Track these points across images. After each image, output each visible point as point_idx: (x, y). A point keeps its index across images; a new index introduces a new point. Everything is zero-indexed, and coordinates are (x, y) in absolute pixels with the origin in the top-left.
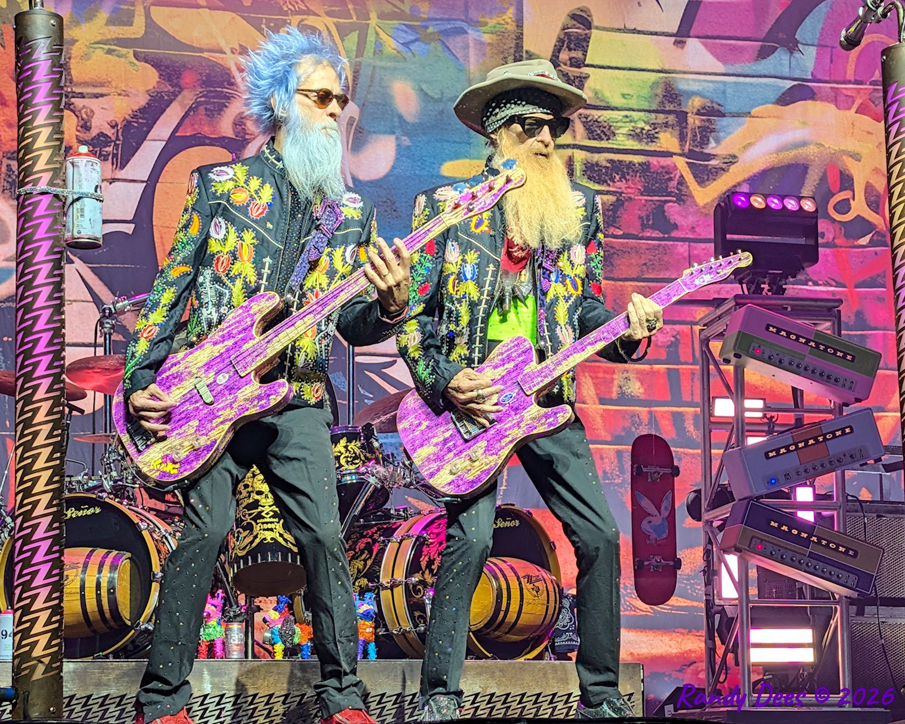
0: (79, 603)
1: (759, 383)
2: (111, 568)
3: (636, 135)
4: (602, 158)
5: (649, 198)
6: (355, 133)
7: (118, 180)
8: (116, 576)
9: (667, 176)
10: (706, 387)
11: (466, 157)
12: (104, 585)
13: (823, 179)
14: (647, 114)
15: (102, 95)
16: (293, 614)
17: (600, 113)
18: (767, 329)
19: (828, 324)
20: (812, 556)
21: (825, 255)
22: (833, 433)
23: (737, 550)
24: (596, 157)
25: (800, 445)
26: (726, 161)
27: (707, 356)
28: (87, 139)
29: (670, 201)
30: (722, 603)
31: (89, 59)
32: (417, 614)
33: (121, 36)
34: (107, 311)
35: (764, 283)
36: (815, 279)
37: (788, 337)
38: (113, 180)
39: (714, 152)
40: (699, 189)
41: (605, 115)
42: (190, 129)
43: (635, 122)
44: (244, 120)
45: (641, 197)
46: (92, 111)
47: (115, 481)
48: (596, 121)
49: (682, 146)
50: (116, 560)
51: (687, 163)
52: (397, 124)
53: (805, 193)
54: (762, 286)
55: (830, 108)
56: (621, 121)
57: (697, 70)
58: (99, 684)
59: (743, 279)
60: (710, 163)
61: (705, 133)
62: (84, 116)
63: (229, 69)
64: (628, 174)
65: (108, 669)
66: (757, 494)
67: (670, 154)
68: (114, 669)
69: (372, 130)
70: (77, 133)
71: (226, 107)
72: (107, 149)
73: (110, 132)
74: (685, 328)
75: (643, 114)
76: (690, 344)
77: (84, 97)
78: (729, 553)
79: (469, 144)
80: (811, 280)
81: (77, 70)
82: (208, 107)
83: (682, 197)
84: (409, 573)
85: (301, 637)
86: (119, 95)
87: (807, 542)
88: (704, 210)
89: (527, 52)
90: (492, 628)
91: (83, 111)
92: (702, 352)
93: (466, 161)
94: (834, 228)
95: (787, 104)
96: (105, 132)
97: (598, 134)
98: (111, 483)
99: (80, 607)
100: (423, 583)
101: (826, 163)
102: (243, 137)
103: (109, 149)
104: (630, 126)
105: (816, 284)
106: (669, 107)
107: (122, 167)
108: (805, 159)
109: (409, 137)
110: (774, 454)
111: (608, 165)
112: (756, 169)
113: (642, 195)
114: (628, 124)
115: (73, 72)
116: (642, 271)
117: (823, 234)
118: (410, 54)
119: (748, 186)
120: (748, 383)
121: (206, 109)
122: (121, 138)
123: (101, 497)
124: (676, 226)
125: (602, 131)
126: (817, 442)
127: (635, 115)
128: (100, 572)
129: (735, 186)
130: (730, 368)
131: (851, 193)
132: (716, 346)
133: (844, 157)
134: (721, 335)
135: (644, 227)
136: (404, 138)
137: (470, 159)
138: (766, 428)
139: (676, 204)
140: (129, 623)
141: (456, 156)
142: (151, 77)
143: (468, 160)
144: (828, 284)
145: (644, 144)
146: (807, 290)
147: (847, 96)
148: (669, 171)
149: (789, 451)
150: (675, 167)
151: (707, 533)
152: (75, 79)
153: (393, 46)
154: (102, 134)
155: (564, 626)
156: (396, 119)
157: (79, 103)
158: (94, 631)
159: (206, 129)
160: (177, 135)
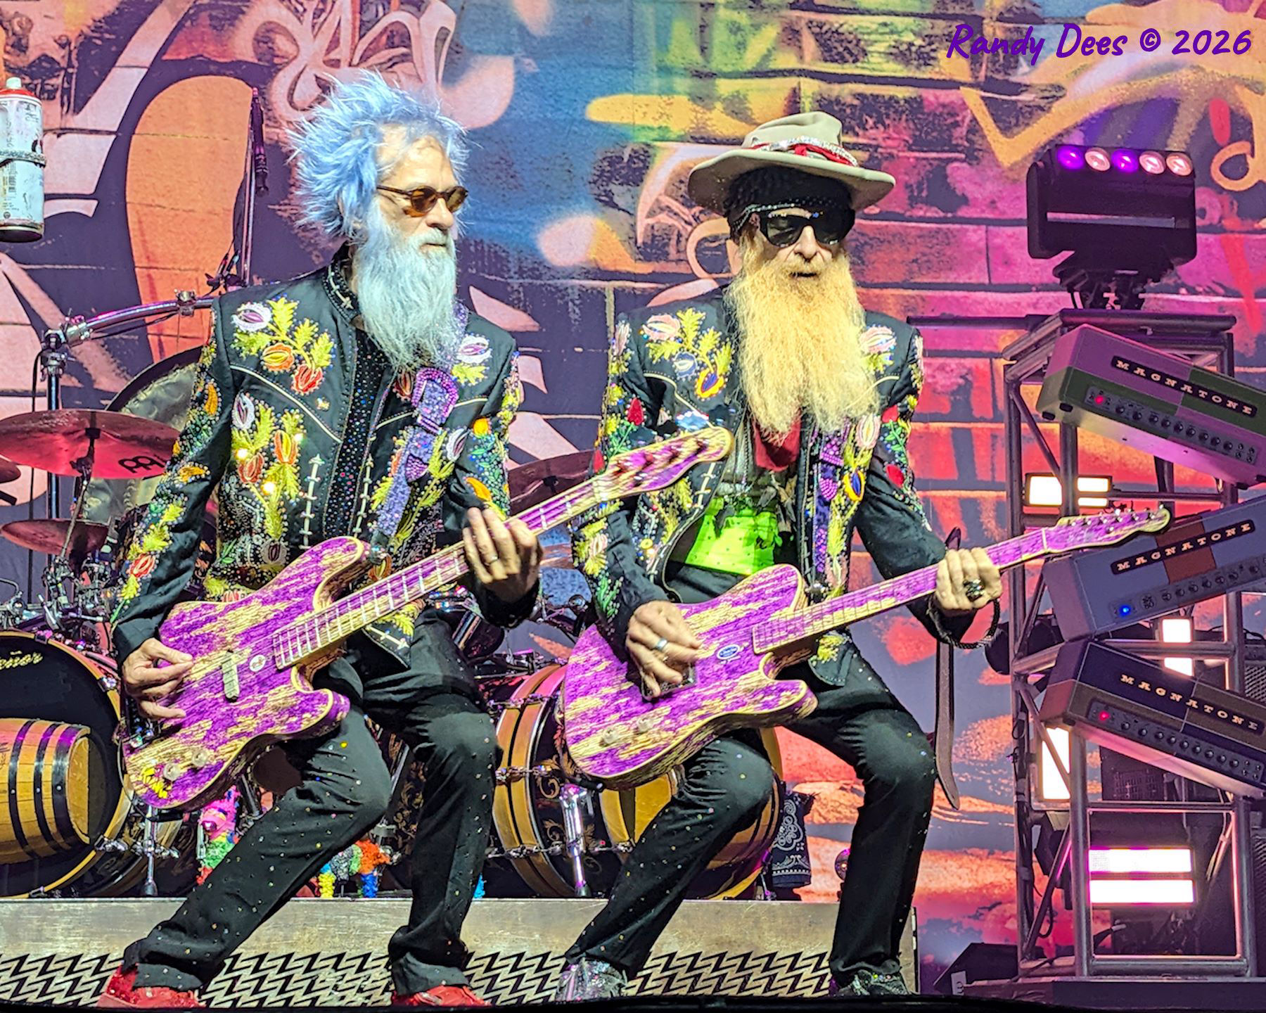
0: (6, 807)
1: (1101, 451)
2: (58, 750)
3: (901, 54)
4: (846, 91)
5: (923, 155)
6: (448, 53)
7: (71, 130)
8: (66, 763)
9: (950, 121)
10: (1015, 458)
11: (627, 91)
12: (47, 778)
13: (1203, 122)
14: (919, 20)
17: (842, 19)
18: (1114, 364)
19: (1212, 356)
20: (1188, 730)
21: (1208, 245)
22: (1222, 531)
23: (1068, 721)
24: (836, 90)
25: (1169, 552)
26: (1047, 94)
27: (1017, 410)
28: (21, 65)
29: (956, 160)
30: (1043, 807)
32: (549, 825)
34: (53, 340)
35: (1109, 291)
36: (1190, 283)
37: (1148, 377)
38: (61, 132)
39: (1026, 80)
40: (1002, 139)
41: (850, 23)
42: (185, 50)
43: (899, 33)
44: (272, 35)
45: (908, 154)
46: (30, 21)
47: (65, 612)
48: (837, 32)
49: (975, 71)
50: (66, 738)
51: (983, 98)
52: (516, 39)
53: (1173, 145)
54: (1106, 295)
55: (1212, 9)
56: (876, 32)
59: (1074, 284)
60: (1021, 97)
62: (17, 29)
64: (888, 116)
65: (52, 913)
66: (1100, 630)
67: (954, 85)
68: (62, 913)
69: (476, 48)
70: (6, 57)
71: (243, 13)
72: (53, 81)
73: (58, 55)
74: (982, 363)
75: (910, 20)
76: (989, 389)
78: (1053, 726)
79: (632, 69)
80: (1183, 285)
82: (214, 13)
83: (975, 152)
84: (537, 759)
85: (364, 863)
87: (1179, 710)
88: (1010, 174)
91: (15, 21)
92: (1009, 401)
93: (628, 97)
94: (1221, 202)
95: (1144, 4)
96: (50, 54)
97: (839, 53)
98: (58, 615)
99: (8, 814)
100: (559, 774)
101: (1207, 97)
102: (270, 61)
103: (57, 81)
104: (890, 40)
105: (1192, 291)
106: (953, 9)
107: (78, 110)
108: (1173, 90)
109: (535, 59)
110: (1126, 565)
111: (856, 102)
112: (1094, 109)
113: (910, 149)
114: (887, 37)
116: (911, 272)
117: (1204, 211)
119: (1082, 134)
120: (1083, 452)
121: (211, 17)
122: (76, 63)
123: (43, 638)
124: (965, 200)
125: (846, 48)
126: (1196, 546)
127: (899, 22)
128: (40, 756)
129: (1061, 135)
130: (1055, 427)
131: (1248, 145)
132: (1031, 392)
133: (1237, 88)
134: (1038, 375)
135: (913, 201)
136: (527, 61)
137: (634, 93)
139: (965, 165)
140: (86, 840)
141: (611, 90)
143: (631, 96)
144: (1210, 292)
145: (913, 68)
146: (1178, 302)
148: (954, 110)
149: (1150, 561)
150: (964, 106)
151: (1018, 694)
154: (45, 58)
155: (787, 845)
156: (514, 31)
157: (9, 7)
158: (31, 853)
159: (211, 48)
160: (165, 57)
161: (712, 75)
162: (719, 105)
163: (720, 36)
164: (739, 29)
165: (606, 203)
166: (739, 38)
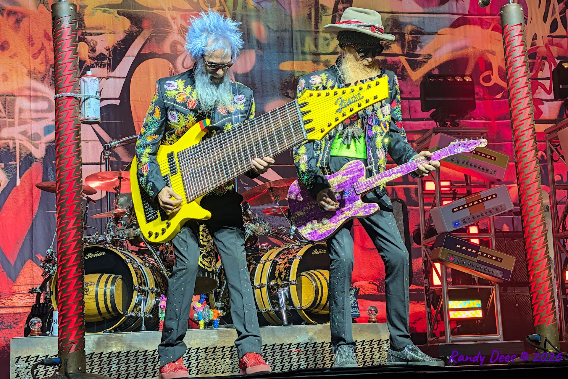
0: (95, 303)
2: (111, 284)
7: (111, 77)
8: (114, 288)
9: (396, 66)
11: (292, 60)
12: (108, 293)
13: (477, 65)
15: (101, 34)
16: (209, 304)
20: (479, 262)
21: (479, 104)
22: (487, 198)
23: (440, 261)
25: (470, 204)
26: (426, 57)
28: (94, 56)
30: (434, 288)
31: (94, 15)
32: (274, 301)
33: (110, 3)
34: (107, 147)
35: (448, 121)
36: (474, 116)
38: (108, 78)
39: (419, 53)
40: (413, 72)
42: (147, 50)
44: (176, 45)
46: (96, 42)
47: (113, 237)
49: (403, 51)
50: (114, 280)
51: (406, 59)
52: (256, 44)
53: (467, 73)
54: (447, 123)
55: (478, 28)
57: (409, 11)
58: (107, 346)
59: (436, 119)
60: (418, 59)
61: (415, 43)
62: (92, 45)
63: (167, 18)
65: (111, 338)
66: (449, 231)
67: (397, 55)
68: (114, 338)
70: (89, 54)
71: (166, 38)
72: (105, 61)
73: (106, 53)
77: (92, 35)
78: (436, 262)
79: (293, 53)
80: (472, 117)
81: (88, 21)
83: (404, 77)
84: (270, 280)
85: (214, 316)
86: (110, 33)
87: (476, 255)
88: (415, 83)
89: (321, 5)
90: (315, 307)
91: (91, 42)
93: (292, 62)
94: (483, 90)
95: (456, 27)
98: (110, 238)
99: (95, 305)
100: (277, 285)
101: (477, 57)
102: (176, 53)
103: (106, 61)
105: (474, 119)
106: (396, 31)
107: (113, 70)
108: (467, 55)
109: (262, 51)
110: (457, 209)
112: (442, 61)
115: (86, 22)
117: (477, 93)
118: (261, 8)
119: (438, 71)
120: (442, 172)
121: (156, 39)
122: (112, 55)
123: (106, 247)
126: (479, 203)
128: (106, 286)
129: (431, 70)
131: (491, 72)
133: (487, 54)
136: (259, 51)
137: (294, 61)
138: (452, 196)
140: (122, 313)
141: (286, 60)
142: (127, 23)
144: (481, 119)
146: (470, 122)
147: (487, 22)
148: (397, 63)
149: (464, 208)
150: (400, 62)
151: (424, 251)
152: (87, 26)
153: (252, 4)
154: (102, 54)
156: (255, 42)
157: (89, 38)
158: (104, 318)
159: (156, 49)
160: (141, 53)
161: (320, 54)
162: (322, 64)
163: (321, 41)
164: (327, 39)
165: (286, 96)
166: (327, 42)
